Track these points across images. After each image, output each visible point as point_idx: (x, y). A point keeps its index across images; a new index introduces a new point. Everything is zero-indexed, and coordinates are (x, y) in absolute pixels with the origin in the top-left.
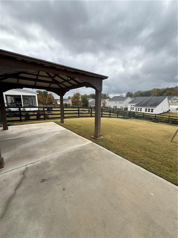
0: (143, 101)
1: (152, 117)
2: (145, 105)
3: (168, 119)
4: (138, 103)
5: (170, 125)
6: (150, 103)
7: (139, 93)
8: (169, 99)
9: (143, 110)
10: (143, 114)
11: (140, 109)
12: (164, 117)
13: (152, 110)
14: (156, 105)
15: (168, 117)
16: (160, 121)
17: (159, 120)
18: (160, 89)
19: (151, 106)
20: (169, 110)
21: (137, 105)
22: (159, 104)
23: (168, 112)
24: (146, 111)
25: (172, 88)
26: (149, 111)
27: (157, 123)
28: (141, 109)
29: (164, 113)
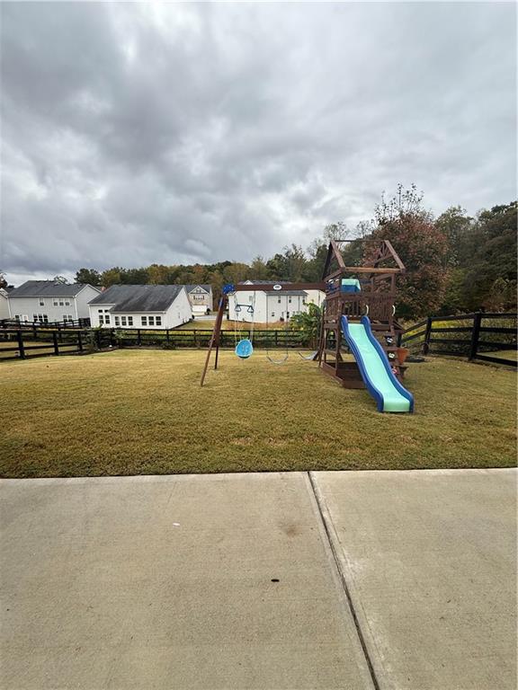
0: (132, 298)
1: (160, 338)
2: (138, 308)
3: (193, 338)
4: (119, 303)
5: (199, 349)
6: (151, 301)
7: (118, 275)
8: (188, 292)
9: (137, 324)
10: (137, 332)
11: (127, 318)
12: (186, 333)
13: (158, 318)
14: (163, 306)
15: (192, 333)
16: (180, 345)
17: (177, 343)
18: (166, 267)
19: (153, 309)
20: (193, 317)
21: (117, 310)
22: (170, 304)
23: (191, 321)
24: (144, 323)
25: (189, 267)
26: (151, 323)
27: (174, 349)
28: (130, 318)
29: (184, 324)
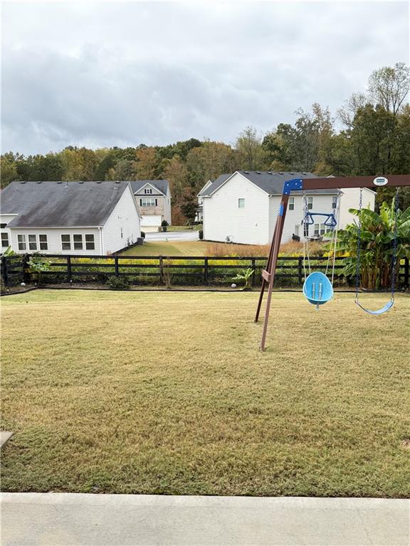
0: (45, 203)
1: (102, 270)
2: (55, 220)
3: (156, 270)
4: (24, 212)
5: (169, 290)
6: (76, 209)
7: (13, 166)
9: (55, 245)
10: (65, 261)
11: (38, 238)
12: (144, 262)
13: (90, 238)
14: (97, 217)
15: (157, 262)
16: (136, 283)
17: (131, 278)
18: (91, 152)
19: (81, 222)
20: (143, 235)
21: (22, 223)
22: (107, 214)
23: (140, 242)
24: (66, 246)
25: (130, 151)
26: (78, 246)
27: (128, 289)
28: (43, 238)
29: (130, 247)
